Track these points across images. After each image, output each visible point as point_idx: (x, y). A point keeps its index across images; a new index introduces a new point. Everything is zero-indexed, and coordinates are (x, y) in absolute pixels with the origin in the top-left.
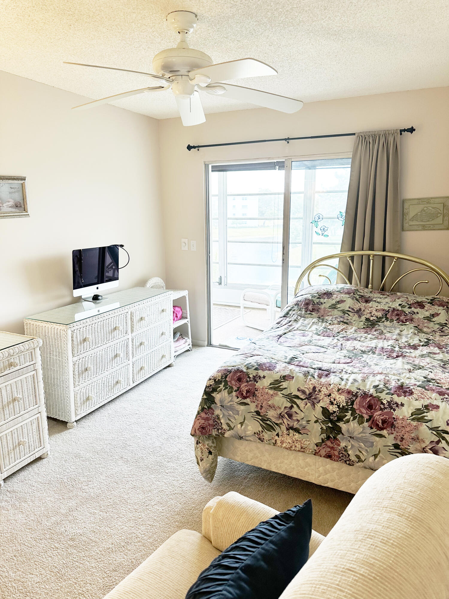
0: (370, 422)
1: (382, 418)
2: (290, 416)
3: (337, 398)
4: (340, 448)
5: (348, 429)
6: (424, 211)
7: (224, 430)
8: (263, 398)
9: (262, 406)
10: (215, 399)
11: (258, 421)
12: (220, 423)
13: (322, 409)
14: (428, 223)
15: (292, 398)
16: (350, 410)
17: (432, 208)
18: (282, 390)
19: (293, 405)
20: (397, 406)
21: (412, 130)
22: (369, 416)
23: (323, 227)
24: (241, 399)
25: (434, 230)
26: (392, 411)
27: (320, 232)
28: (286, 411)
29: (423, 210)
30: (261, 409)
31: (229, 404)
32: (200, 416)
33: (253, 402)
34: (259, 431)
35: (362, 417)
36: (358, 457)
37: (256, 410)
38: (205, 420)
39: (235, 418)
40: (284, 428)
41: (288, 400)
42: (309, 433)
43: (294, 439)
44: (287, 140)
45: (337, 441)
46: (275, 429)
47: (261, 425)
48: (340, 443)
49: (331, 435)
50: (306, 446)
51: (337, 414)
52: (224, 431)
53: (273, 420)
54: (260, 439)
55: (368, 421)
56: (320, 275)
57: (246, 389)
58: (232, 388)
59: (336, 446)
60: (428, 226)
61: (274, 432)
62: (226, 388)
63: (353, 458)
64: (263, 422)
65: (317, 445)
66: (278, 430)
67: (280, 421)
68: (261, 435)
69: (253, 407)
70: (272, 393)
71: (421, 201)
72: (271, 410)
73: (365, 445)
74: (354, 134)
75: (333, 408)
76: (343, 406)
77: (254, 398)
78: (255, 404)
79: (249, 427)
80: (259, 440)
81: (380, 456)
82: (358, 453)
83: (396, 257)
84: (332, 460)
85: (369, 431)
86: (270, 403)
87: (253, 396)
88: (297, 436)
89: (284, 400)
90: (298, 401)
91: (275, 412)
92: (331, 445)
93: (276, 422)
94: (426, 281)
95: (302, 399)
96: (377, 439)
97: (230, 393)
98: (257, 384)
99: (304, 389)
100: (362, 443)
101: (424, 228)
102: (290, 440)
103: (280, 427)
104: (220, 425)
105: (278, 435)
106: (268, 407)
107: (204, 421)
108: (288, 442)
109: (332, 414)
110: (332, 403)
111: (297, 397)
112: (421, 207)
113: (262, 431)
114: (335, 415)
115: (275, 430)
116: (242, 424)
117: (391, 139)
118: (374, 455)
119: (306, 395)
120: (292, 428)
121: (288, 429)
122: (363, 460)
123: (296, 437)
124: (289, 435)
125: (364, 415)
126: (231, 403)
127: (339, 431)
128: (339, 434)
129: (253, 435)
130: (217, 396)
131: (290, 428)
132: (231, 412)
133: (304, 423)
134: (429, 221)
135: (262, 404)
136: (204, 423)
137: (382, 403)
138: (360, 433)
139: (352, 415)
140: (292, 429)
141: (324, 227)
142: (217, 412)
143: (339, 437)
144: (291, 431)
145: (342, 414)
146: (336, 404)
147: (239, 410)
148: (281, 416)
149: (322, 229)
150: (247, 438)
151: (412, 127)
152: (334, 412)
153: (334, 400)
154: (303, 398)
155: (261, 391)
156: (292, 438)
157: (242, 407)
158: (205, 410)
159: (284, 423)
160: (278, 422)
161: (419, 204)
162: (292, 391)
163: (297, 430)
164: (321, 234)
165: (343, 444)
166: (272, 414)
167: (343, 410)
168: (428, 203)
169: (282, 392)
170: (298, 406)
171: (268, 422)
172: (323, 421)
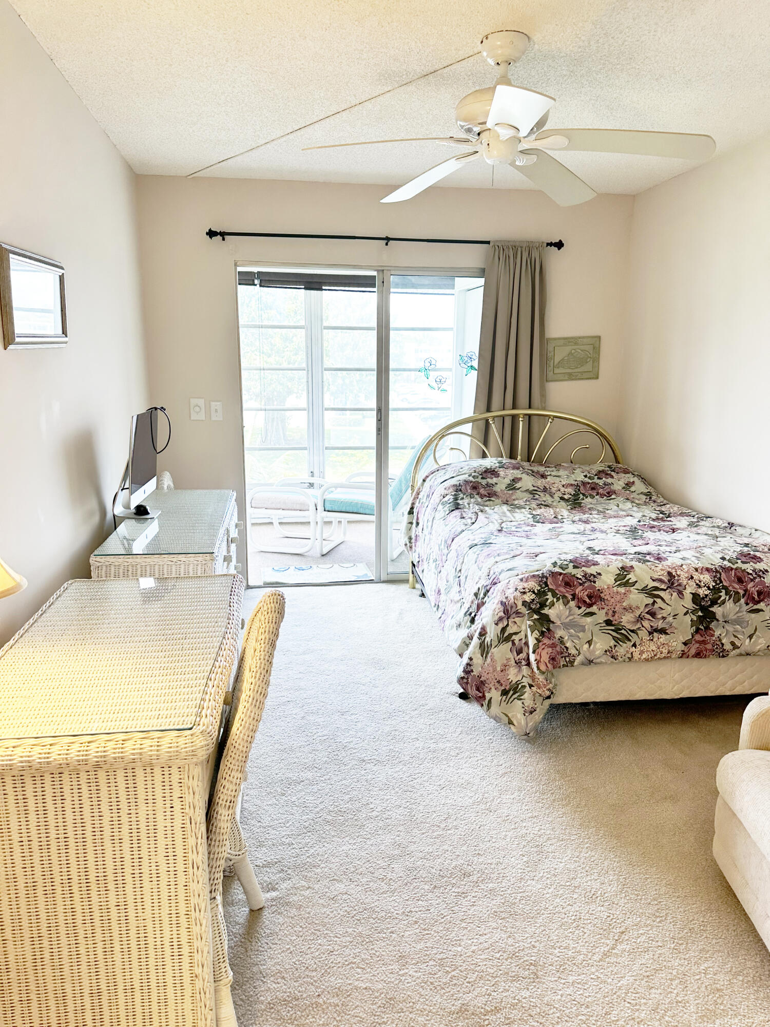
0: (745, 598)
1: (757, 589)
2: (653, 614)
3: (702, 579)
4: (714, 638)
5: (723, 612)
6: (572, 354)
7: (573, 656)
8: (615, 600)
9: (614, 612)
10: (550, 617)
11: (608, 633)
12: (565, 649)
13: (692, 596)
14: (576, 370)
15: (651, 592)
16: (722, 589)
17: (582, 350)
18: (634, 585)
19: (655, 599)
20: (764, 573)
21: (559, 245)
22: (744, 590)
23: (439, 378)
24: (585, 608)
25: (582, 379)
26: (762, 579)
27: (434, 384)
28: (647, 610)
29: (570, 354)
30: (613, 616)
31: (568, 620)
32: (543, 644)
33: (602, 608)
34: (611, 647)
35: (738, 593)
36: (733, 643)
37: (605, 619)
38: (552, 647)
39: (578, 637)
40: (643, 634)
41: (646, 595)
42: (675, 631)
43: (659, 644)
44: (388, 239)
45: (711, 631)
46: (630, 638)
47: (614, 638)
48: (714, 632)
49: (700, 627)
50: (673, 648)
51: (711, 597)
52: (573, 658)
53: (628, 628)
54: (612, 657)
55: (744, 596)
56: (452, 449)
57: (586, 593)
58: (564, 597)
59: (708, 638)
60: (575, 374)
61: (628, 642)
62: (558, 599)
63: (728, 647)
64: (617, 633)
65: (685, 644)
66: (634, 638)
67: (639, 625)
68: (614, 651)
69: (601, 616)
70: (623, 591)
71: (568, 341)
72: (626, 613)
73: (741, 627)
74: (488, 243)
75: (702, 592)
76: (713, 586)
77: (603, 603)
78: (604, 611)
79: (598, 645)
80: (612, 659)
81: (756, 636)
82: (733, 639)
83: (552, 415)
84: (701, 658)
85: (745, 608)
86: (624, 604)
87: (601, 600)
88: (663, 638)
89: (642, 596)
90: (661, 593)
91: (632, 615)
92: (702, 639)
93: (632, 629)
94: (588, 446)
95: (665, 590)
96: (753, 615)
97: (566, 603)
98: (596, 585)
99: (660, 577)
100: (738, 625)
101: (571, 377)
102: (654, 647)
103: (637, 634)
104: (565, 650)
105: (634, 645)
106: (623, 611)
107: (551, 649)
108: (650, 650)
109: (703, 598)
110: (700, 587)
111: (656, 589)
112: (567, 350)
113: (615, 646)
114: (708, 599)
115: (630, 640)
116: (590, 642)
117: (535, 254)
118: (749, 636)
119: (666, 583)
120: (656, 630)
121: (650, 633)
122: (739, 645)
123: (661, 640)
124: (652, 640)
125: (739, 591)
126: (571, 618)
127: (713, 617)
128: (713, 621)
129: (604, 654)
130: (551, 612)
131: (653, 631)
132: (572, 631)
133: (670, 619)
134: (577, 368)
135: (614, 608)
136: (552, 653)
137: (748, 574)
138: (737, 613)
139: (726, 594)
140: (656, 632)
141: (441, 378)
142: (559, 633)
143: (713, 625)
144: (655, 634)
145: (717, 596)
146: (704, 586)
147: (584, 624)
148: (640, 618)
149: (438, 380)
150: (598, 660)
151: (560, 241)
152: (706, 595)
153: (700, 582)
154: (665, 588)
155: (607, 592)
156: (657, 643)
157: (589, 619)
158: (546, 634)
159: (643, 626)
160: (635, 628)
161: (565, 345)
162: (646, 583)
163: (663, 631)
164: (437, 388)
165: (717, 633)
166: (626, 620)
167: (715, 590)
168: (576, 344)
169: (634, 587)
170: (663, 599)
171: (623, 631)
172: (694, 610)
